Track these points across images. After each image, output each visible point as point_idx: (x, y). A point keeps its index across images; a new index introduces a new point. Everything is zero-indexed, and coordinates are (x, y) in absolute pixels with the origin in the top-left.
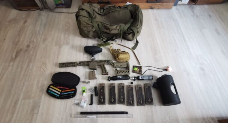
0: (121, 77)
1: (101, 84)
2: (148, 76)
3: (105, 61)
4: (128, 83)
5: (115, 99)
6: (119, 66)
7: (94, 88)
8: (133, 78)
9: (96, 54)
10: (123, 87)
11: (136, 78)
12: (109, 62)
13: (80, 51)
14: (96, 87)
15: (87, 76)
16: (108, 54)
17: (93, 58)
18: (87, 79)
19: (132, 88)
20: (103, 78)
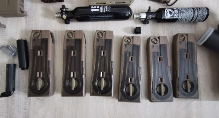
0: (102, 10)
1: (36, 32)
2: (193, 9)
4: (125, 30)
5: (79, 80)
7: (16, 45)
8: (144, 16)
10: (109, 42)
11: (151, 16)
14: (25, 42)
19: (136, 48)
20: (48, 14)
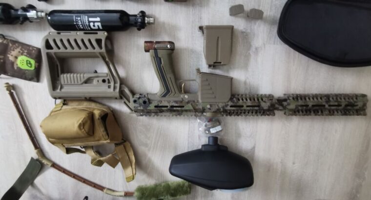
0: (85, 18)
3: (160, 110)
6: (95, 82)
9: (200, 147)
12: (141, 101)
13: (269, 168)
15: (240, 48)
16: (146, 145)
17: (213, 131)
18: (242, 32)
